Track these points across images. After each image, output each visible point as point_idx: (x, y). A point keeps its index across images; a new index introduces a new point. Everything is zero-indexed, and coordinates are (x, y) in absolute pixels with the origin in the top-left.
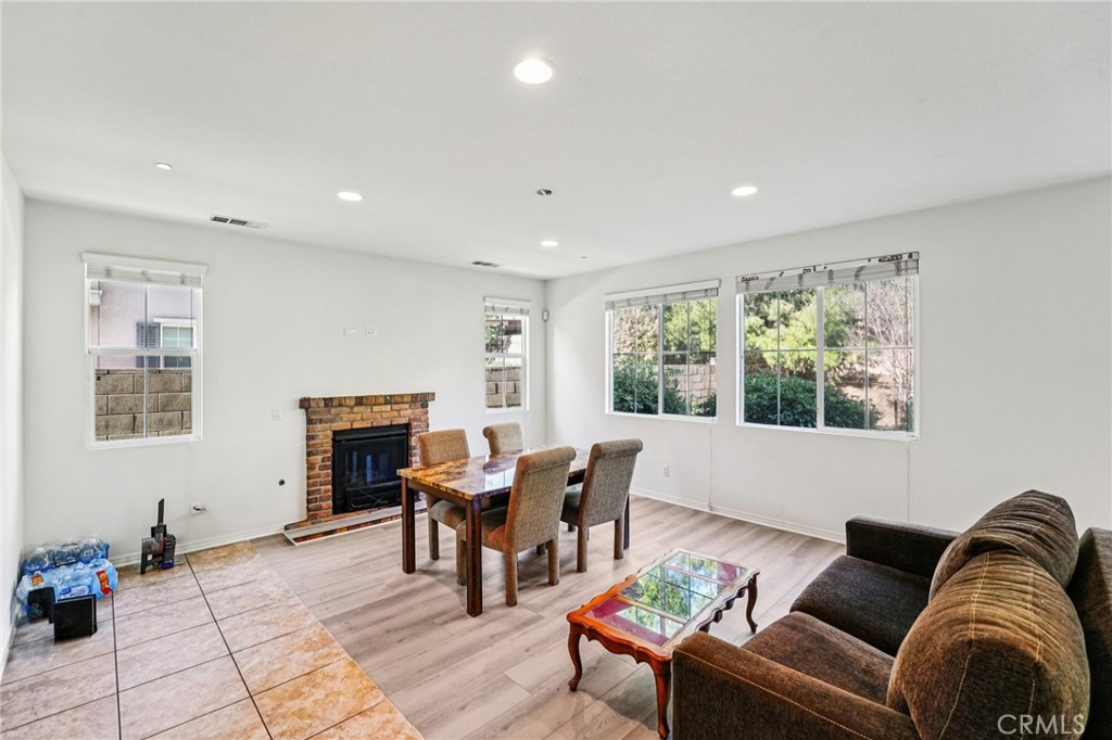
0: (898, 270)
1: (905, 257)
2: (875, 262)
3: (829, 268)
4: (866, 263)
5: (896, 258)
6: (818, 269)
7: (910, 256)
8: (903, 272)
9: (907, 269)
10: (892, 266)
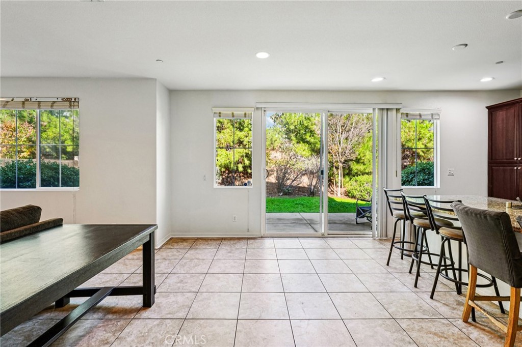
0: (71, 105)
1: (73, 100)
2: (60, 100)
3: (38, 100)
4: (56, 100)
5: (69, 100)
6: (33, 100)
7: (75, 99)
8: (72, 107)
9: (74, 106)
10: (67, 103)
